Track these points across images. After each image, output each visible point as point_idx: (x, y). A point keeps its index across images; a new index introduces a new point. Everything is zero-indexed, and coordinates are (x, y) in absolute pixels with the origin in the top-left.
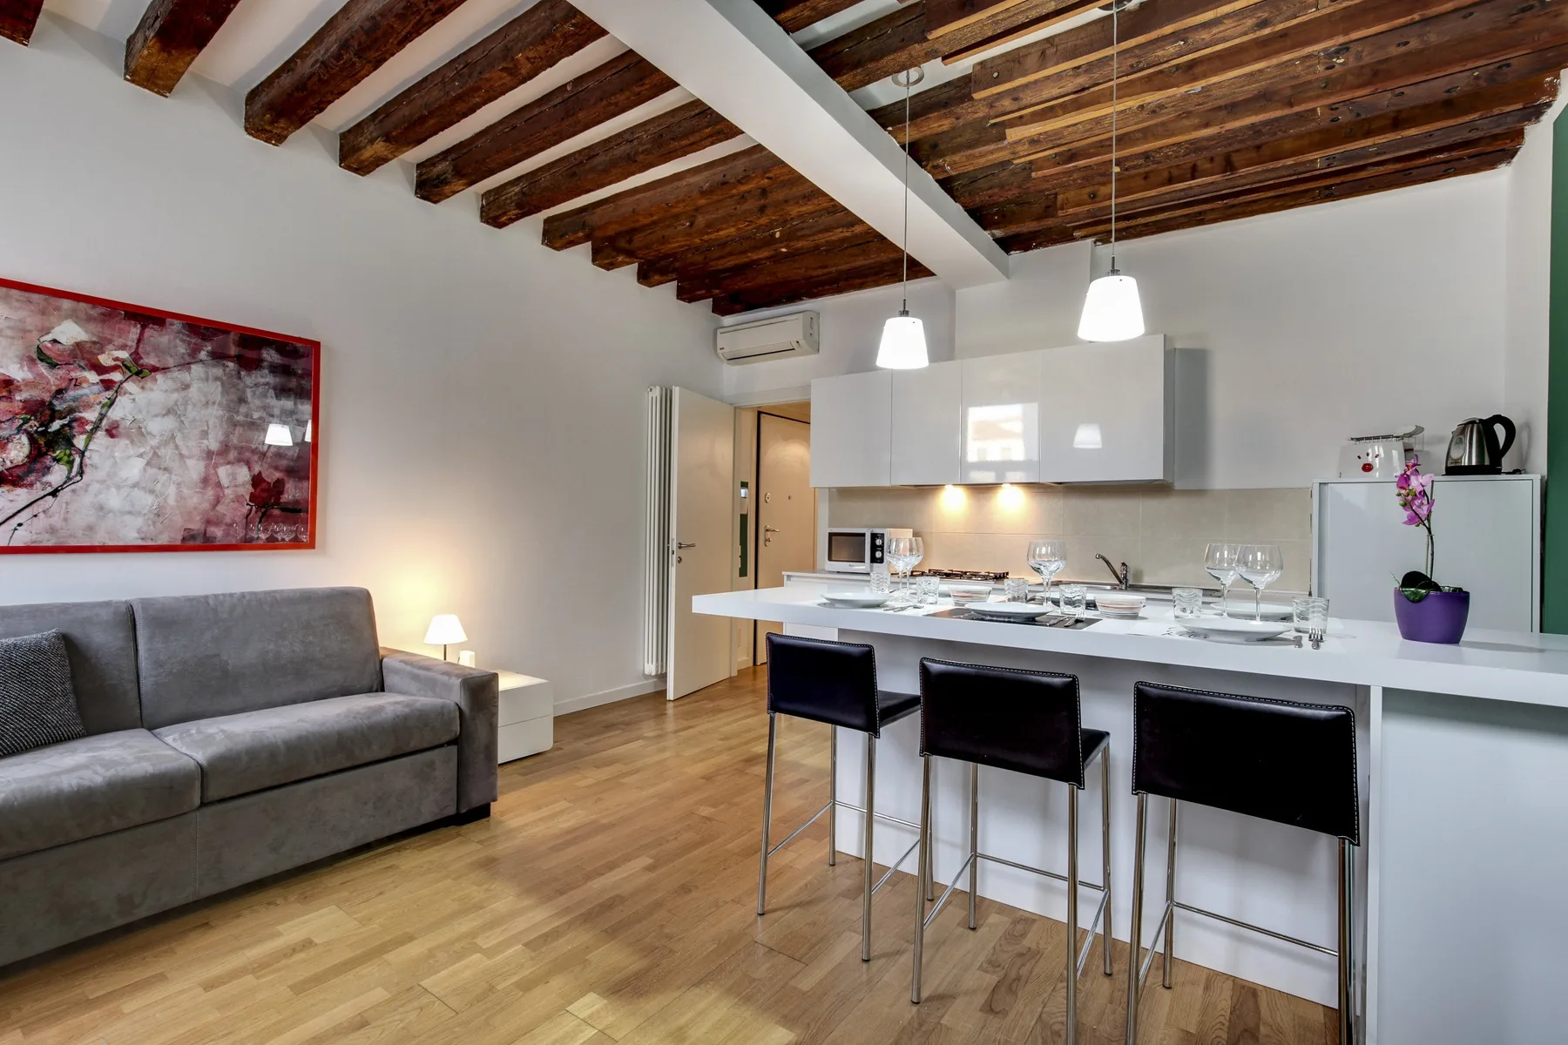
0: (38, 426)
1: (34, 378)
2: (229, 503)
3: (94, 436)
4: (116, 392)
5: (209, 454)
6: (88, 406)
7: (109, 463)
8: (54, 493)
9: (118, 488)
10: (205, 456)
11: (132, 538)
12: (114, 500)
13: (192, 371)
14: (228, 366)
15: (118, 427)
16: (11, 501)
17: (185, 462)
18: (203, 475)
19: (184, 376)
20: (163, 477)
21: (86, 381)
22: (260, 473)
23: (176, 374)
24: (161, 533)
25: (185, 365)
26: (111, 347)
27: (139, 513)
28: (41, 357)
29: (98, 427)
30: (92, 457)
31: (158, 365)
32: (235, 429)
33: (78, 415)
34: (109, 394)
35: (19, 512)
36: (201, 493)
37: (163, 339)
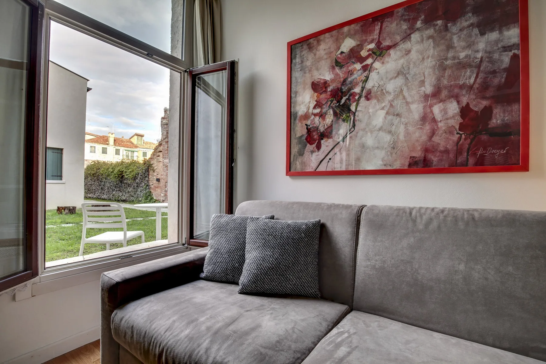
0: (336, 102)
1: (335, 77)
2: (442, 134)
3: (360, 102)
4: (369, 71)
5: (426, 97)
6: (357, 84)
7: (367, 117)
8: (342, 140)
9: (371, 132)
10: (423, 99)
12: (370, 141)
13: (412, 39)
14: (437, 25)
15: (370, 93)
16: (327, 146)
17: (409, 107)
18: (422, 115)
19: (407, 45)
20: (396, 121)
21: (355, 69)
22: (468, 104)
23: (404, 46)
24: (396, 160)
25: (407, 37)
26: (366, 43)
27: (382, 148)
28: (337, 64)
29: (361, 96)
30: (359, 115)
31: (391, 44)
32: (445, 73)
33: (352, 91)
34: (365, 74)
35: (330, 152)
36: (421, 128)
37: (394, 25)
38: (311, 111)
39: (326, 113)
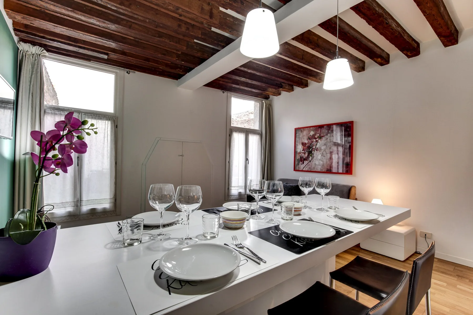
0: (308, 150)
1: (308, 142)
2: (334, 163)
3: (315, 151)
6: (314, 146)
7: (316, 156)
8: (310, 162)
9: (318, 160)
10: (330, 153)
11: (319, 170)
12: (317, 163)
15: (317, 149)
16: (306, 163)
17: (327, 154)
18: (330, 157)
20: (324, 158)
21: (314, 141)
22: (340, 156)
23: (326, 137)
24: (323, 169)
25: (327, 135)
26: (317, 134)
27: (320, 165)
28: (309, 138)
29: (315, 149)
30: (315, 155)
31: (323, 136)
32: (335, 146)
34: (316, 143)
35: (306, 165)
36: (329, 161)
37: (324, 130)
38: (301, 151)
39: (306, 153)
